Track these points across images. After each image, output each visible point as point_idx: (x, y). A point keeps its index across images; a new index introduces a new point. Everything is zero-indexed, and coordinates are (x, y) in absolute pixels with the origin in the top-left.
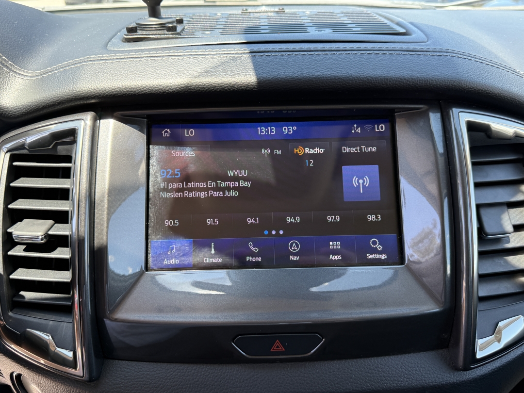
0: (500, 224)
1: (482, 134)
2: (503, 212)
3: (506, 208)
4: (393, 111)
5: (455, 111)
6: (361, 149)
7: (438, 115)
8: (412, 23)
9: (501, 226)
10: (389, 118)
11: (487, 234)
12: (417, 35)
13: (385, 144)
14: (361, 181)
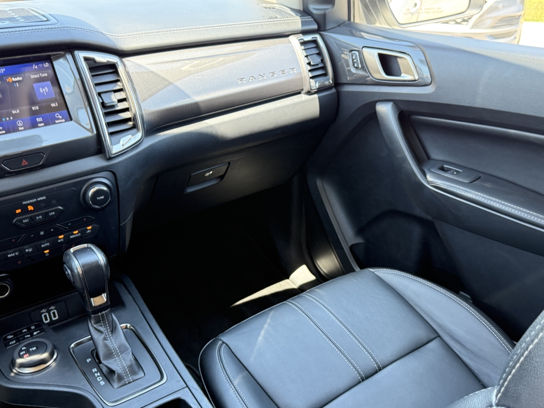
0: (110, 98)
1: (92, 61)
2: (112, 94)
3: (113, 93)
4: (50, 56)
5: (76, 53)
6: (40, 75)
7: (71, 56)
8: (50, 15)
9: (111, 99)
10: (49, 60)
11: (106, 104)
12: (53, 21)
13: (51, 71)
14: (44, 90)
